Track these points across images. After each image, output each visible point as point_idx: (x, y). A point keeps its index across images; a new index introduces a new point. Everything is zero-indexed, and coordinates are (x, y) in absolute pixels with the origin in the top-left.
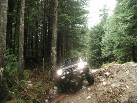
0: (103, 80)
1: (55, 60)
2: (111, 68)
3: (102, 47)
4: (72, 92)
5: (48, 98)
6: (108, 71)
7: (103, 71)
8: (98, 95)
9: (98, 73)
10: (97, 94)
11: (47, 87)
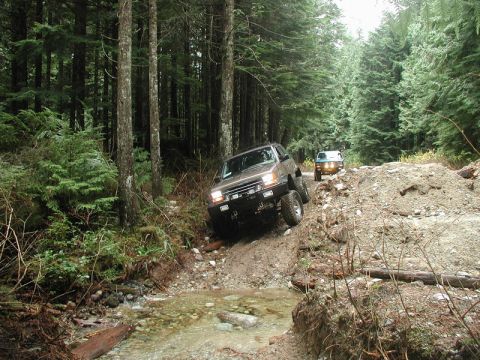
0: (327, 201)
2: (350, 174)
3: (402, 102)
6: (343, 180)
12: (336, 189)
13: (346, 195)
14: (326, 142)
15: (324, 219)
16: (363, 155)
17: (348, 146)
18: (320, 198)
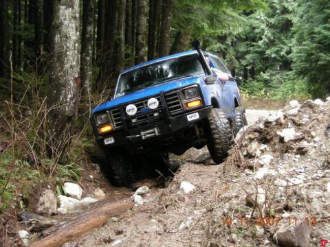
1: (72, 67)
2: (309, 111)
5: (31, 224)
6: (294, 122)
7: (277, 121)
12: (282, 140)
13: (302, 152)
14: (248, 57)
15: (261, 200)
16: (313, 81)
17: (286, 65)
18: (250, 156)
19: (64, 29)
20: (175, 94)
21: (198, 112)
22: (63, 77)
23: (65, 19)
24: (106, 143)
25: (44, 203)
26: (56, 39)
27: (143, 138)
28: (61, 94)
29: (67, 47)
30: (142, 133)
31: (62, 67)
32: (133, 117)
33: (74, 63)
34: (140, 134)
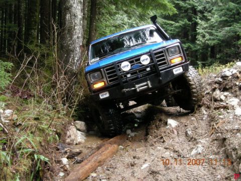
0: (232, 104)
1: (78, 37)
3: (199, 14)
4: (132, 137)
5: (66, 152)
7: (233, 75)
8: (227, 141)
9: (216, 83)
10: (225, 139)
11: (60, 120)
19: (73, 10)
20: (161, 52)
21: (182, 66)
22: (72, 45)
23: (74, 3)
24: (101, 97)
25: (70, 136)
26: (67, 17)
27: (138, 90)
28: (70, 57)
29: (75, 23)
30: (137, 86)
31: (71, 38)
32: (128, 73)
33: (80, 35)
34: (135, 87)
